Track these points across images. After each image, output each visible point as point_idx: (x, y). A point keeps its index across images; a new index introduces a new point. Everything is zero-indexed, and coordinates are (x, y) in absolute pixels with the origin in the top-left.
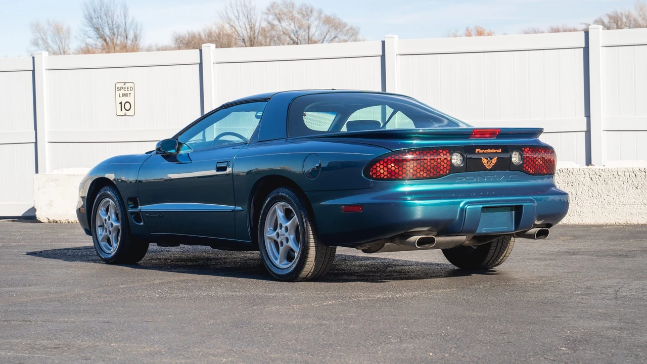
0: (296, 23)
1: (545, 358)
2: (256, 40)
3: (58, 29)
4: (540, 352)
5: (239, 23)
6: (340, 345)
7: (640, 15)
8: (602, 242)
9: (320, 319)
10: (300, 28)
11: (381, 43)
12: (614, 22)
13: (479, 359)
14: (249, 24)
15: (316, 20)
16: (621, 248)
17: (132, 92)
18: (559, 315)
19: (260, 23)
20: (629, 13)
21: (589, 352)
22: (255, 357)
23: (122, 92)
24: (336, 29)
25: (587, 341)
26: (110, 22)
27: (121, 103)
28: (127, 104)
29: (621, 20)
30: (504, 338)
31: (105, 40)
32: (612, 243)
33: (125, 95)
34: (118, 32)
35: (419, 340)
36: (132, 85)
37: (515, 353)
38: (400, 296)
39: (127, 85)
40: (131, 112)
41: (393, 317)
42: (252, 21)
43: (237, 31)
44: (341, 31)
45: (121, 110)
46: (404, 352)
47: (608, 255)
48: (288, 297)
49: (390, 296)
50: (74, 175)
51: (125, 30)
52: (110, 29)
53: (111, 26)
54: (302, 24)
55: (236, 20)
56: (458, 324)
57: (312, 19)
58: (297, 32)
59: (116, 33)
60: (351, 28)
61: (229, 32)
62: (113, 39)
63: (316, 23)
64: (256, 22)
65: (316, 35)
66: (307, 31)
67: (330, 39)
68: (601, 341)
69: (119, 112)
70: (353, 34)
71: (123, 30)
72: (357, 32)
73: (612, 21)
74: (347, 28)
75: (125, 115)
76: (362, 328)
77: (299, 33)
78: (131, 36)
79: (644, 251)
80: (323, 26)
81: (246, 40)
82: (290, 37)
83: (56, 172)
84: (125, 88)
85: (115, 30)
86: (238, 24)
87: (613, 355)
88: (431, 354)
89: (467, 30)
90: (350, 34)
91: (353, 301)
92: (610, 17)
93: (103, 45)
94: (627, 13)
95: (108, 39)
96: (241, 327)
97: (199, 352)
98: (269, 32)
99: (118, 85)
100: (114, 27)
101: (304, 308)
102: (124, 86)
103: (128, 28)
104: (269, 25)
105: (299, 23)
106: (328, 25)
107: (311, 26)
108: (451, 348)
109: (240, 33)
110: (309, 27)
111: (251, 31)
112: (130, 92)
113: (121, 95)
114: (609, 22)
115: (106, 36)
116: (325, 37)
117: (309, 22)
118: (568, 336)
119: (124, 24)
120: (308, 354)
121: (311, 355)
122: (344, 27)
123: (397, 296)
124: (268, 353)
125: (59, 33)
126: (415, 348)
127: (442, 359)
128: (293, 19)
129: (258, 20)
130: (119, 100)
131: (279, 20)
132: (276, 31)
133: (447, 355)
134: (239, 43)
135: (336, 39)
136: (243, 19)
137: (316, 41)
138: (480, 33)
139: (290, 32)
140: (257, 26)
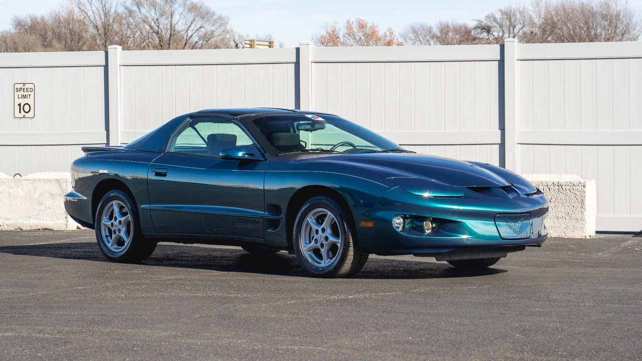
0: (156, 10)
2: (110, 28)
4: (499, 337)
6: (328, 332)
7: (535, 12)
9: (294, 314)
10: (162, 15)
11: (295, 51)
12: (507, 18)
14: (103, 10)
15: (179, 7)
17: (32, 94)
18: (503, 313)
19: (116, 8)
20: (524, 9)
21: (539, 337)
22: (263, 339)
23: (21, 93)
24: (202, 18)
25: (535, 330)
27: (20, 105)
28: (27, 106)
29: (515, 15)
30: (464, 328)
33: (24, 97)
35: (393, 329)
36: (32, 86)
37: (479, 338)
38: (352, 298)
39: (27, 86)
40: (31, 114)
41: (358, 313)
42: (107, 7)
43: (89, 17)
44: (208, 21)
45: (20, 112)
46: (387, 337)
48: (249, 297)
49: (343, 297)
54: (164, 12)
55: (89, 5)
56: (419, 318)
57: (176, 6)
58: (157, 20)
60: (220, 18)
61: (81, 18)
63: (181, 10)
64: (111, 8)
65: (180, 24)
66: (170, 19)
67: (196, 29)
68: (546, 330)
69: (17, 114)
70: (221, 24)
72: (226, 23)
73: (505, 17)
74: (215, 17)
75: (24, 117)
76: (338, 321)
77: (160, 21)
79: (562, 262)
80: (188, 13)
81: (99, 27)
82: (150, 25)
84: (24, 89)
86: (90, 9)
87: (560, 340)
89: (348, 23)
90: (219, 24)
91: (313, 301)
92: (502, 12)
94: (521, 9)
96: (229, 319)
97: (212, 336)
98: (126, 18)
99: (17, 86)
101: (272, 306)
102: (24, 87)
104: (126, 11)
105: (161, 9)
106: (193, 13)
107: (175, 14)
108: (424, 334)
109: (92, 19)
110: (172, 15)
111: (106, 17)
112: (30, 93)
113: (20, 97)
114: (502, 19)
116: (190, 26)
117: (173, 9)
118: (517, 327)
120: (306, 337)
121: (310, 338)
122: (211, 17)
123: (350, 297)
124: (271, 337)
126: (393, 334)
127: (422, 341)
128: (154, 5)
129: (114, 5)
130: (18, 101)
131: (139, 5)
132: (134, 18)
133: (424, 339)
134: (92, 30)
135: (203, 30)
136: (96, 4)
137: (180, 30)
138: (362, 26)
139: (150, 19)
140: (113, 11)
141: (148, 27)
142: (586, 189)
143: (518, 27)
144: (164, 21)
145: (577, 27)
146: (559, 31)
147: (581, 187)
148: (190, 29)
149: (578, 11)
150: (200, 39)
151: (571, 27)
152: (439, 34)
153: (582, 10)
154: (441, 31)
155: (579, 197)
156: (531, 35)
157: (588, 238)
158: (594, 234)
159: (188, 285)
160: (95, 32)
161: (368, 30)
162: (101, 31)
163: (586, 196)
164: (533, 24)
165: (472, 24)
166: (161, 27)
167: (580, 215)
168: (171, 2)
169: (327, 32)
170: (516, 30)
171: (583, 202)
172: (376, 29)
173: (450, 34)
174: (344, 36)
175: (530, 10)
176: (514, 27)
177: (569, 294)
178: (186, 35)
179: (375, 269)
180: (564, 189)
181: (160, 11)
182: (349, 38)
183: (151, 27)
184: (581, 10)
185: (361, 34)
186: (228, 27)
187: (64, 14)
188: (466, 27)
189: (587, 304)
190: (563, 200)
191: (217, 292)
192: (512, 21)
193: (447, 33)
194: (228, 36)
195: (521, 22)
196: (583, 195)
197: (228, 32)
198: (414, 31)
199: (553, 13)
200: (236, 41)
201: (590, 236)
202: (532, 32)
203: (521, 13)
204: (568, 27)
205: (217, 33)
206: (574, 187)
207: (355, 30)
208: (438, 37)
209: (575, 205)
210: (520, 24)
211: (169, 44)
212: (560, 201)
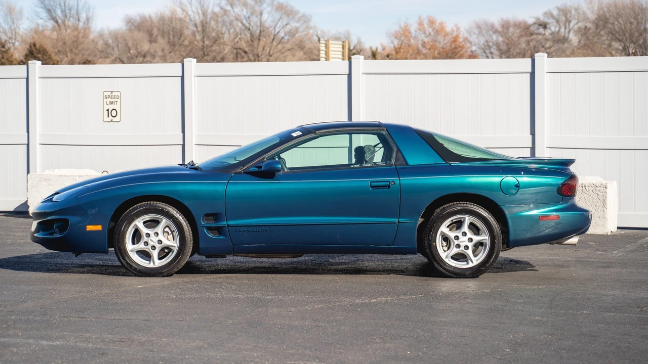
0: (248, 9)
1: (494, 357)
2: (208, 25)
3: (10, 10)
4: (490, 352)
5: (191, 7)
6: (338, 344)
7: (589, 8)
8: (543, 251)
9: (316, 321)
10: (252, 14)
12: (563, 15)
13: (445, 357)
14: (202, 10)
15: (268, 6)
16: (558, 258)
17: (119, 100)
18: (504, 322)
19: (212, 8)
20: (578, 6)
21: (526, 353)
22: (277, 352)
23: (109, 100)
24: (288, 15)
25: (525, 344)
26: (63, 4)
27: (108, 110)
28: (114, 111)
29: (570, 12)
30: (462, 341)
31: (57, 22)
32: (551, 252)
33: (112, 103)
34: (70, 13)
35: (397, 340)
36: (118, 94)
37: (471, 353)
38: (375, 302)
39: (114, 94)
40: (117, 118)
41: (373, 321)
42: (205, 7)
43: (189, 16)
44: (293, 18)
45: (108, 117)
46: (388, 350)
47: (547, 265)
48: (283, 300)
49: (366, 301)
50: (65, 176)
51: (77, 13)
52: (62, 11)
53: (63, 7)
54: (254, 11)
55: (189, 5)
56: (426, 328)
57: (265, 5)
58: (249, 18)
59: (68, 15)
60: (304, 16)
61: (182, 16)
62: (65, 21)
63: (269, 9)
64: (208, 7)
65: (268, 21)
66: (259, 17)
67: (282, 26)
68: (535, 344)
69: (106, 118)
70: (305, 22)
71: (75, 13)
72: (309, 20)
73: (561, 13)
74: (299, 15)
75: (112, 121)
76: (352, 330)
77: (251, 19)
78: (83, 17)
79: (578, 261)
80: (275, 12)
81: (198, 25)
82: (242, 23)
83: (47, 172)
84: (112, 97)
85: (68, 12)
87: (544, 356)
88: (409, 352)
89: (419, 19)
90: (303, 21)
91: (338, 305)
92: (559, 9)
93: (54, 26)
94: (576, 6)
95: (60, 21)
96: (256, 327)
97: (233, 347)
98: (222, 16)
99: (106, 94)
100: (67, 9)
101: (300, 310)
102: (112, 95)
103: (80, 11)
104: (221, 10)
106: (280, 12)
107: (264, 13)
108: (423, 348)
109: (192, 17)
110: (261, 13)
111: (204, 15)
112: (116, 100)
113: (108, 103)
114: (559, 15)
115: (57, 18)
116: (277, 24)
117: (262, 8)
118: (511, 340)
119: (76, 5)
120: (316, 350)
121: (319, 352)
122: (296, 15)
123: (373, 301)
124: (285, 350)
125: (10, 13)
126: (395, 347)
127: (418, 356)
128: (245, 5)
129: (211, 5)
130: (106, 107)
131: (232, 5)
132: (229, 16)
133: (421, 354)
134: (192, 28)
135: (288, 26)
136: (195, 4)
137: (268, 27)
138: (432, 22)
139: (242, 18)
140: (210, 11)
141: (240, 25)
142: (608, 191)
143: (573, 22)
144: (254, 19)
145: (628, 23)
146: (610, 26)
147: (603, 188)
148: (278, 26)
149: (629, 8)
150: (286, 35)
151: (622, 23)
152: (500, 29)
153: (633, 7)
154: (503, 26)
155: (601, 197)
156: (585, 30)
157: (609, 233)
158: (616, 230)
159: (235, 285)
160: (195, 29)
161: (437, 26)
162: (200, 29)
163: (608, 196)
164: (586, 19)
165: (531, 21)
166: (252, 24)
167: (602, 213)
168: (260, 2)
169: (401, 28)
170: (571, 25)
171: (604, 202)
172: (445, 25)
173: (511, 29)
174: (416, 31)
175: (584, 7)
176: (570, 22)
177: (573, 299)
178: (273, 31)
179: (407, 268)
180: (588, 190)
181: (251, 10)
182: (420, 33)
183: (243, 25)
184: (631, 7)
185: (430, 30)
186: (311, 24)
187: (167, 14)
188: (525, 23)
189: (585, 312)
190: (587, 200)
191: (258, 293)
192: (568, 16)
193: (508, 28)
194: (311, 31)
195: (576, 17)
196: (605, 196)
197: (311, 28)
198: (479, 27)
199: (605, 9)
200: (319, 36)
201: (612, 232)
202: (586, 27)
203: (576, 10)
204: (619, 22)
205: (301, 29)
206: (597, 188)
207: (426, 26)
208: (499, 33)
209: (597, 204)
210: (575, 19)
211: (259, 40)
212: (584, 200)
